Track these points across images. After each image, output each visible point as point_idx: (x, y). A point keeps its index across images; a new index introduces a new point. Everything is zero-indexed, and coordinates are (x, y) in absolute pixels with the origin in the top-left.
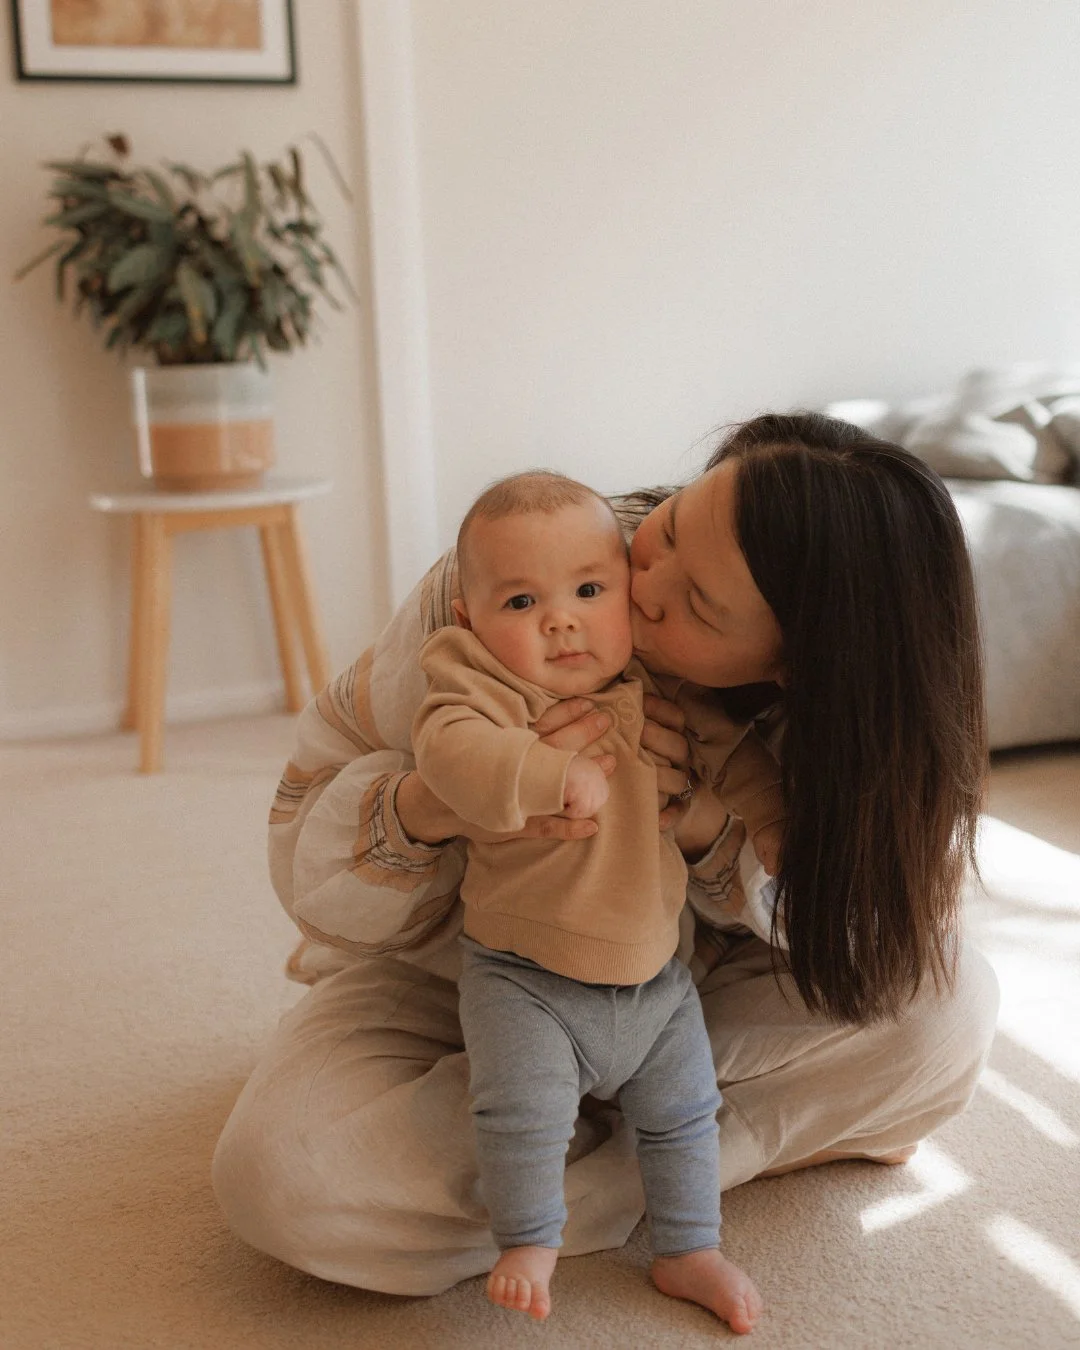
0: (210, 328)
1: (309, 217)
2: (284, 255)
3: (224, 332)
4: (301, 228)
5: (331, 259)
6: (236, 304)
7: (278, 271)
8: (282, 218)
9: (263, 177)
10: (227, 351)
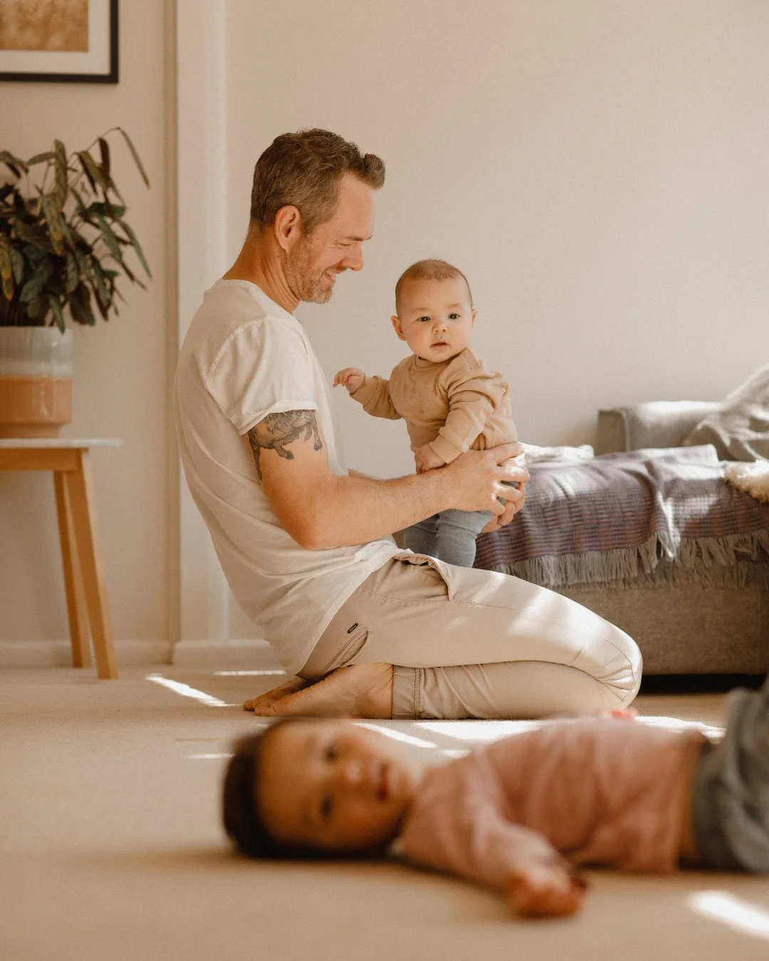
0: (17, 290)
1: (114, 200)
2: (89, 233)
3: (30, 294)
4: (105, 209)
5: (132, 242)
6: (43, 273)
7: (84, 247)
8: (89, 200)
9: (73, 162)
10: (32, 312)
